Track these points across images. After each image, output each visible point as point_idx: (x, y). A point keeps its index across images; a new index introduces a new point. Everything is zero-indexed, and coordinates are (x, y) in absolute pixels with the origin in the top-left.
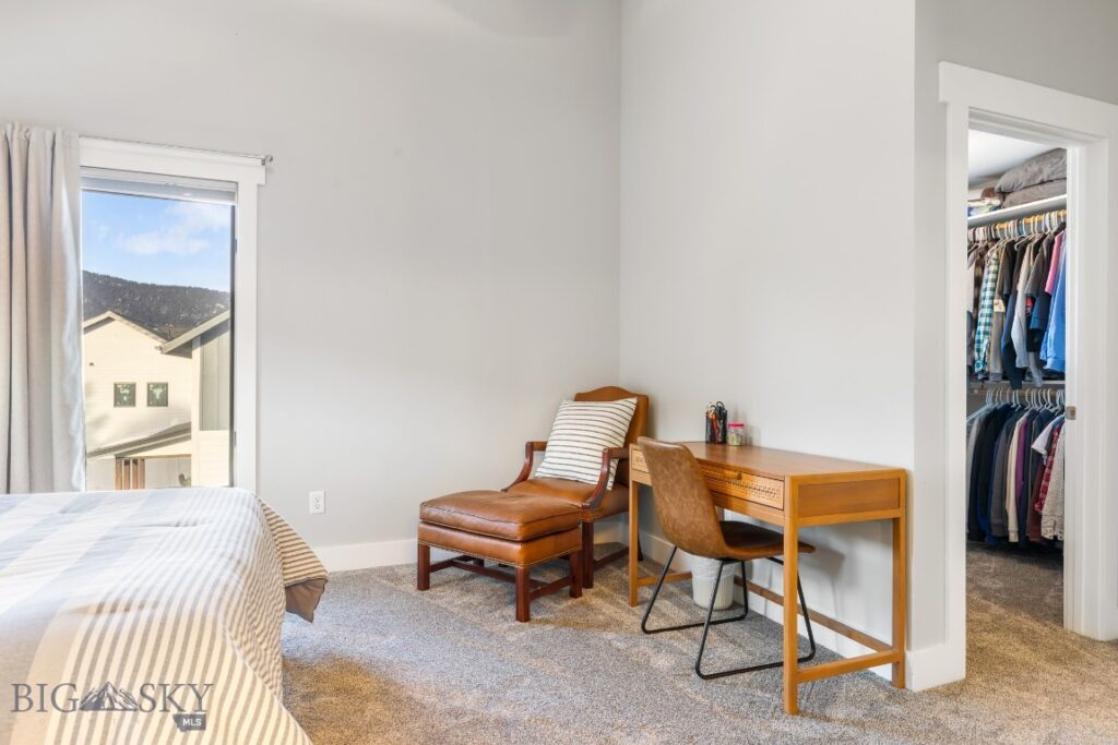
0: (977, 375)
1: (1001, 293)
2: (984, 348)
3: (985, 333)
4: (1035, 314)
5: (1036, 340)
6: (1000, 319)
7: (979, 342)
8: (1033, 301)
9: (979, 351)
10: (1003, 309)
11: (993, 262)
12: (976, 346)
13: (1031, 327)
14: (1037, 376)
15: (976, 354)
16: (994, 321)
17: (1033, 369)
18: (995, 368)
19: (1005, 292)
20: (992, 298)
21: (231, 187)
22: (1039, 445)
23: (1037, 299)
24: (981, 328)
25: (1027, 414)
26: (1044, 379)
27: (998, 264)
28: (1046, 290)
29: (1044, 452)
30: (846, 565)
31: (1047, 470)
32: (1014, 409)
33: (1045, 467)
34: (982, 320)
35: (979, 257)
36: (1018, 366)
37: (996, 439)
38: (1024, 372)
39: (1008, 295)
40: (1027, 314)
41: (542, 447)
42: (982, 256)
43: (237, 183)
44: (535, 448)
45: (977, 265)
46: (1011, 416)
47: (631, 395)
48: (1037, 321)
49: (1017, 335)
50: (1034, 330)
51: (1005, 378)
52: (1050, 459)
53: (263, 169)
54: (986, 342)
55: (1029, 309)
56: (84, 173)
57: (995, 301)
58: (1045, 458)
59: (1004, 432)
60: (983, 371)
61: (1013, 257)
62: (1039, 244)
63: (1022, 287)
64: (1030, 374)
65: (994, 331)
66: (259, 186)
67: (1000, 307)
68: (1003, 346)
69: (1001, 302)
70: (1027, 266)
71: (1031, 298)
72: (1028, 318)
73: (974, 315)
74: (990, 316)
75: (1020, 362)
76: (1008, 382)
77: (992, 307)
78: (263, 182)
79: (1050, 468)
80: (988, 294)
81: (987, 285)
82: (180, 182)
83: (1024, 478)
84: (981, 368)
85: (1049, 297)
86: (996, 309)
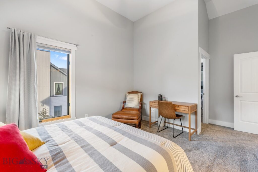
21: (70, 51)
30: (185, 118)
41: (126, 102)
43: (71, 50)
44: (125, 102)
47: (140, 92)
53: (76, 47)
56: (38, 44)
66: (75, 51)
78: (76, 50)
82: (59, 48)
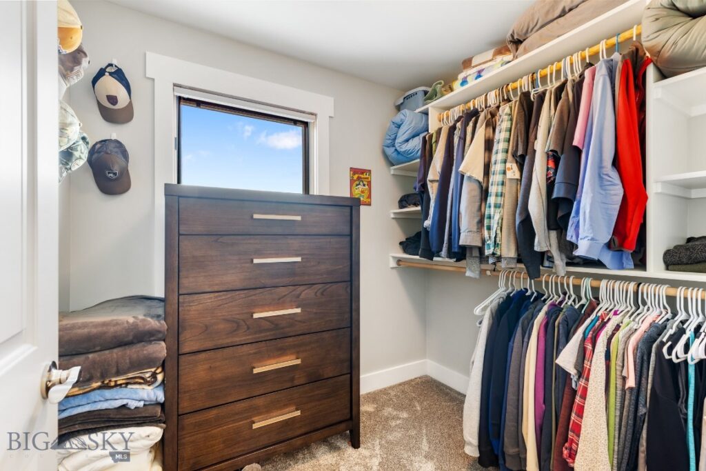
0: (488, 257)
1: (514, 155)
2: (495, 226)
3: (497, 206)
4: (558, 178)
5: (560, 214)
6: (514, 185)
7: (490, 217)
8: (557, 161)
9: (489, 228)
10: (517, 176)
11: (506, 118)
12: (486, 221)
13: (555, 195)
14: (559, 261)
15: (486, 233)
16: (507, 189)
17: (555, 253)
18: (508, 250)
19: (520, 153)
20: (505, 162)
22: (566, 359)
23: (562, 157)
24: (492, 200)
25: (545, 308)
26: (568, 264)
27: (511, 120)
28: (575, 143)
29: (573, 371)
31: (578, 399)
32: (530, 297)
33: (574, 392)
34: (493, 189)
35: (489, 116)
36: (537, 248)
37: (509, 340)
38: (543, 256)
39: (523, 158)
40: (548, 179)
42: (493, 115)
45: (487, 125)
46: (527, 309)
48: (563, 187)
49: (536, 208)
50: (558, 199)
51: (519, 261)
52: (582, 382)
54: (497, 217)
55: (551, 172)
57: (508, 165)
58: (574, 378)
59: (519, 330)
60: (494, 254)
61: (529, 110)
62: (561, 89)
63: (542, 143)
64: (551, 259)
65: (508, 202)
67: (513, 172)
68: (517, 222)
69: (515, 167)
70: (547, 117)
71: (554, 157)
72: (550, 186)
73: (484, 185)
74: (503, 184)
75: (540, 244)
76: (522, 266)
77: (504, 173)
79: (584, 396)
80: (500, 156)
81: (499, 146)
83: (547, 400)
84: (491, 251)
85: (578, 151)
86: (509, 175)
